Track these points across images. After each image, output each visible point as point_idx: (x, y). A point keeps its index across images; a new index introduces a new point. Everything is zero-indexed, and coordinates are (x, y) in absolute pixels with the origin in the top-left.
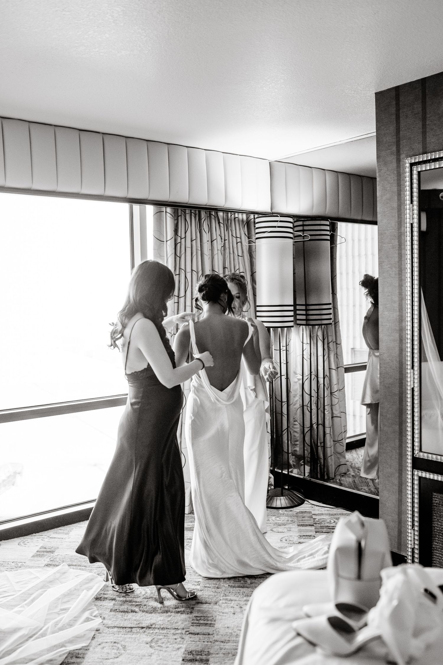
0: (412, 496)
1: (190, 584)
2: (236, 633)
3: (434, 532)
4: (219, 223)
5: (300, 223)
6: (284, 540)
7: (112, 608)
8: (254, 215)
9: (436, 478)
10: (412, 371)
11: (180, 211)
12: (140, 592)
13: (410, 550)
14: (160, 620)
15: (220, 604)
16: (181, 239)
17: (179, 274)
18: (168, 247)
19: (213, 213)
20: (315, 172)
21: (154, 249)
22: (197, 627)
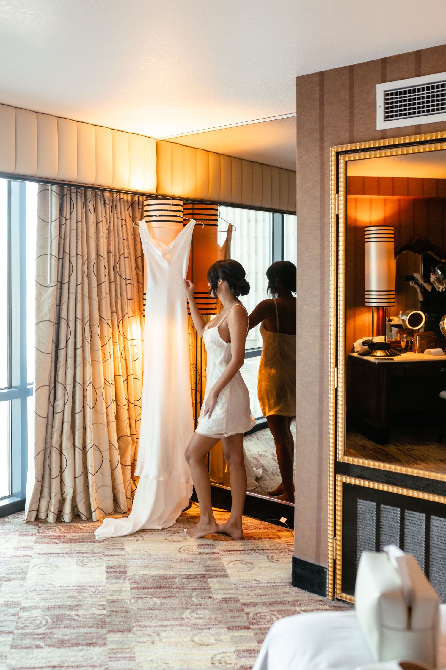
0: (333, 503)
1: (94, 609)
2: (162, 667)
3: (359, 541)
4: (105, 203)
5: (190, 206)
6: (182, 550)
7: (11, 643)
8: (139, 197)
9: (371, 486)
10: (336, 369)
11: (65, 190)
12: (39, 622)
13: (330, 561)
14: (72, 656)
15: (134, 632)
16: (66, 220)
17: (63, 258)
18: (53, 228)
19: (99, 193)
20: (198, 152)
21: (38, 230)
22: (117, 662)
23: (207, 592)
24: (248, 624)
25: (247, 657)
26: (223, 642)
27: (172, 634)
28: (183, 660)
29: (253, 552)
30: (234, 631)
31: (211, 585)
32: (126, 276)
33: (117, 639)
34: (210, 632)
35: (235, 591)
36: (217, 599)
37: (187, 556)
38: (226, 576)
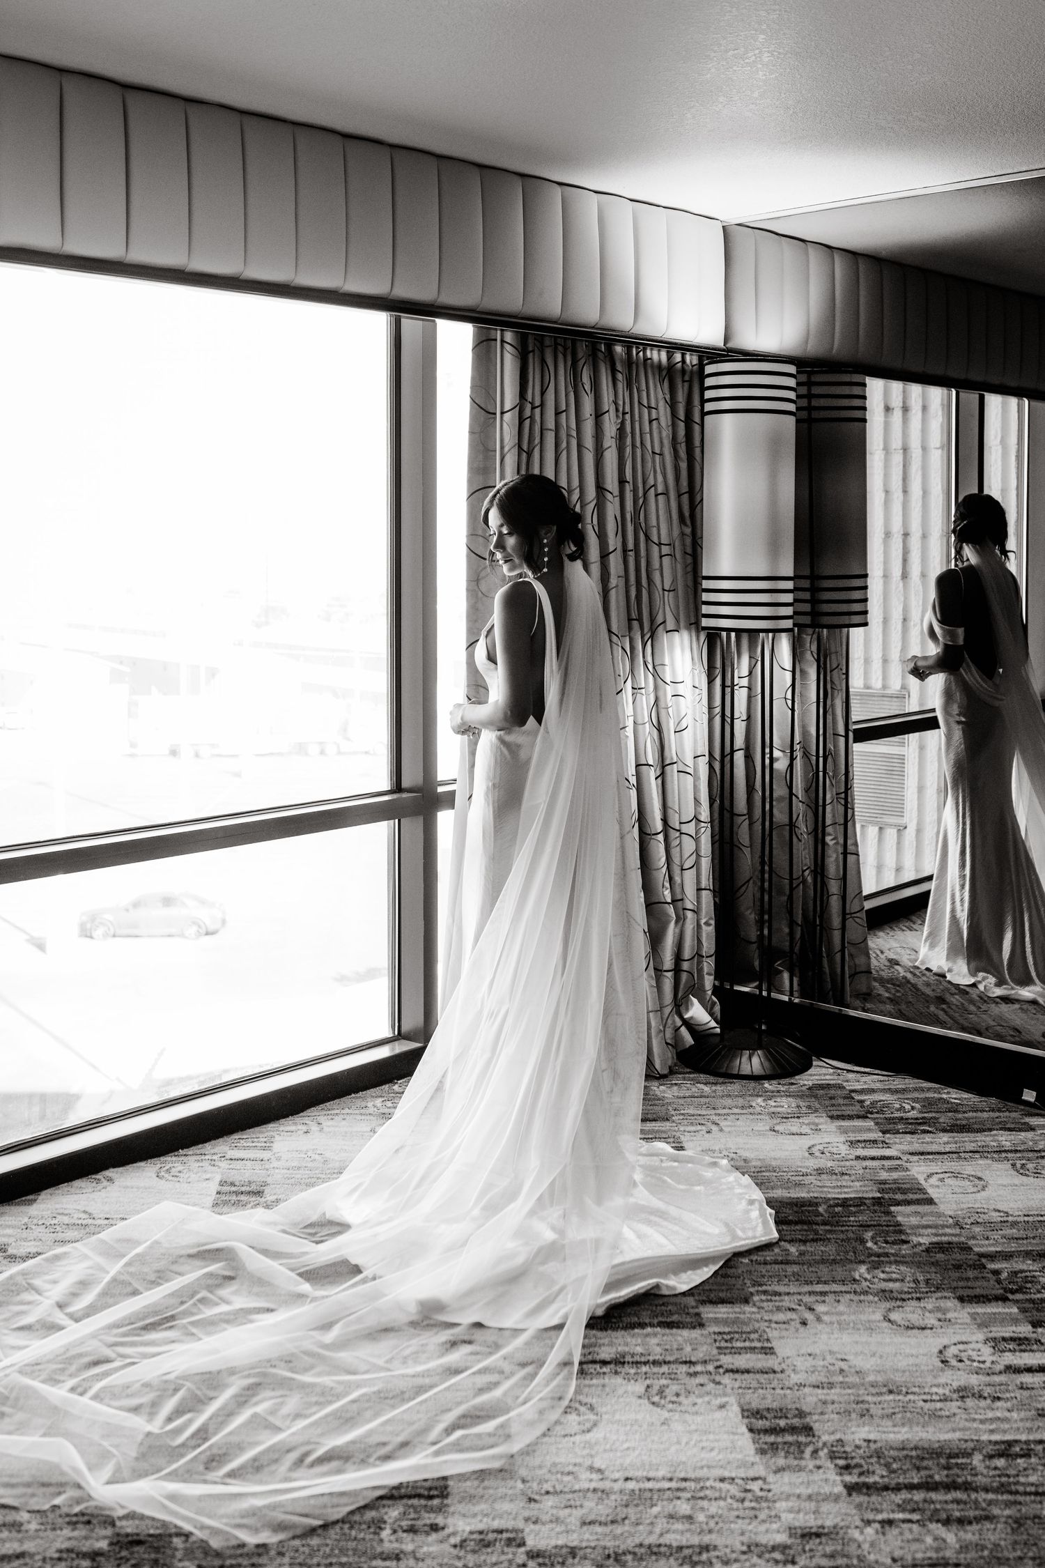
2: (837, 1366)
4: (614, 369)
6: (814, 1150)
8: (683, 355)
11: (531, 341)
14: (638, 1345)
15: (757, 1303)
16: (533, 408)
18: (505, 426)
19: (603, 346)
20: (812, 250)
21: (472, 432)
22: (736, 1356)
23: (895, 1232)
24: (1001, 1291)
25: (1015, 1351)
26: (957, 1323)
27: (841, 1308)
28: (877, 1355)
29: (977, 1156)
30: (974, 1305)
31: (899, 1218)
32: (659, 538)
33: (725, 1316)
34: (922, 1305)
35: (958, 1231)
36: (920, 1244)
37: (830, 1164)
38: (930, 1201)
